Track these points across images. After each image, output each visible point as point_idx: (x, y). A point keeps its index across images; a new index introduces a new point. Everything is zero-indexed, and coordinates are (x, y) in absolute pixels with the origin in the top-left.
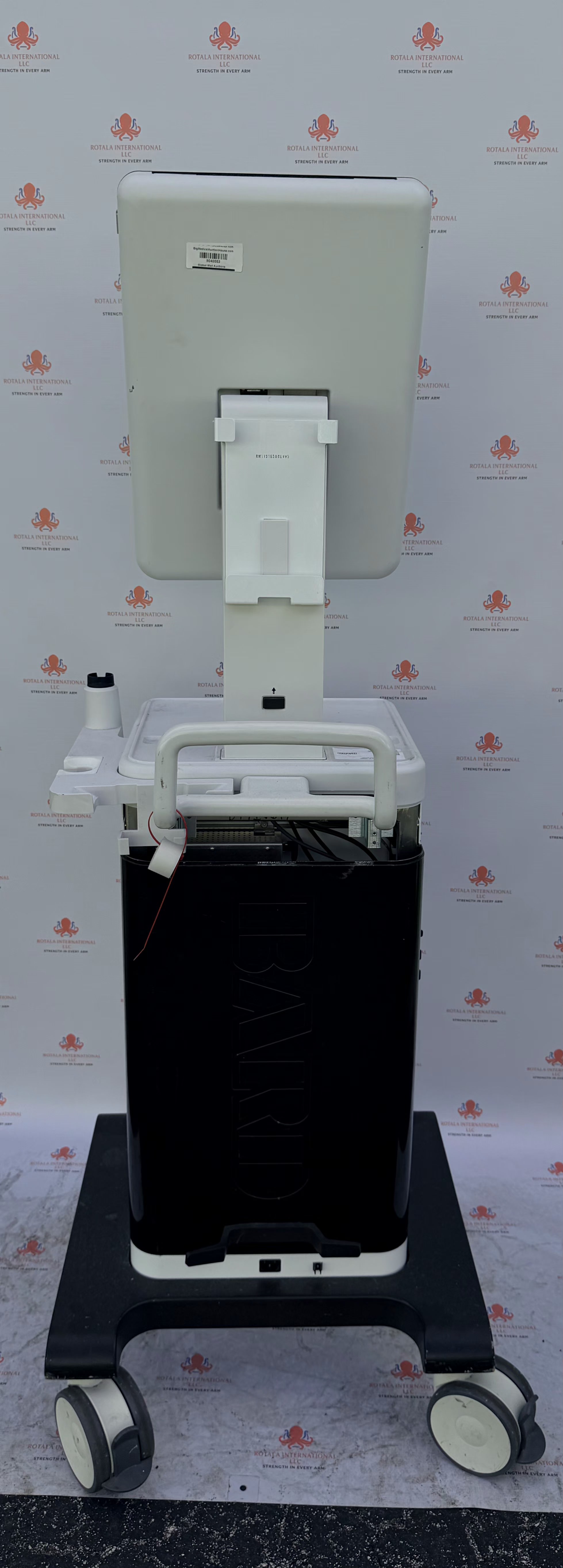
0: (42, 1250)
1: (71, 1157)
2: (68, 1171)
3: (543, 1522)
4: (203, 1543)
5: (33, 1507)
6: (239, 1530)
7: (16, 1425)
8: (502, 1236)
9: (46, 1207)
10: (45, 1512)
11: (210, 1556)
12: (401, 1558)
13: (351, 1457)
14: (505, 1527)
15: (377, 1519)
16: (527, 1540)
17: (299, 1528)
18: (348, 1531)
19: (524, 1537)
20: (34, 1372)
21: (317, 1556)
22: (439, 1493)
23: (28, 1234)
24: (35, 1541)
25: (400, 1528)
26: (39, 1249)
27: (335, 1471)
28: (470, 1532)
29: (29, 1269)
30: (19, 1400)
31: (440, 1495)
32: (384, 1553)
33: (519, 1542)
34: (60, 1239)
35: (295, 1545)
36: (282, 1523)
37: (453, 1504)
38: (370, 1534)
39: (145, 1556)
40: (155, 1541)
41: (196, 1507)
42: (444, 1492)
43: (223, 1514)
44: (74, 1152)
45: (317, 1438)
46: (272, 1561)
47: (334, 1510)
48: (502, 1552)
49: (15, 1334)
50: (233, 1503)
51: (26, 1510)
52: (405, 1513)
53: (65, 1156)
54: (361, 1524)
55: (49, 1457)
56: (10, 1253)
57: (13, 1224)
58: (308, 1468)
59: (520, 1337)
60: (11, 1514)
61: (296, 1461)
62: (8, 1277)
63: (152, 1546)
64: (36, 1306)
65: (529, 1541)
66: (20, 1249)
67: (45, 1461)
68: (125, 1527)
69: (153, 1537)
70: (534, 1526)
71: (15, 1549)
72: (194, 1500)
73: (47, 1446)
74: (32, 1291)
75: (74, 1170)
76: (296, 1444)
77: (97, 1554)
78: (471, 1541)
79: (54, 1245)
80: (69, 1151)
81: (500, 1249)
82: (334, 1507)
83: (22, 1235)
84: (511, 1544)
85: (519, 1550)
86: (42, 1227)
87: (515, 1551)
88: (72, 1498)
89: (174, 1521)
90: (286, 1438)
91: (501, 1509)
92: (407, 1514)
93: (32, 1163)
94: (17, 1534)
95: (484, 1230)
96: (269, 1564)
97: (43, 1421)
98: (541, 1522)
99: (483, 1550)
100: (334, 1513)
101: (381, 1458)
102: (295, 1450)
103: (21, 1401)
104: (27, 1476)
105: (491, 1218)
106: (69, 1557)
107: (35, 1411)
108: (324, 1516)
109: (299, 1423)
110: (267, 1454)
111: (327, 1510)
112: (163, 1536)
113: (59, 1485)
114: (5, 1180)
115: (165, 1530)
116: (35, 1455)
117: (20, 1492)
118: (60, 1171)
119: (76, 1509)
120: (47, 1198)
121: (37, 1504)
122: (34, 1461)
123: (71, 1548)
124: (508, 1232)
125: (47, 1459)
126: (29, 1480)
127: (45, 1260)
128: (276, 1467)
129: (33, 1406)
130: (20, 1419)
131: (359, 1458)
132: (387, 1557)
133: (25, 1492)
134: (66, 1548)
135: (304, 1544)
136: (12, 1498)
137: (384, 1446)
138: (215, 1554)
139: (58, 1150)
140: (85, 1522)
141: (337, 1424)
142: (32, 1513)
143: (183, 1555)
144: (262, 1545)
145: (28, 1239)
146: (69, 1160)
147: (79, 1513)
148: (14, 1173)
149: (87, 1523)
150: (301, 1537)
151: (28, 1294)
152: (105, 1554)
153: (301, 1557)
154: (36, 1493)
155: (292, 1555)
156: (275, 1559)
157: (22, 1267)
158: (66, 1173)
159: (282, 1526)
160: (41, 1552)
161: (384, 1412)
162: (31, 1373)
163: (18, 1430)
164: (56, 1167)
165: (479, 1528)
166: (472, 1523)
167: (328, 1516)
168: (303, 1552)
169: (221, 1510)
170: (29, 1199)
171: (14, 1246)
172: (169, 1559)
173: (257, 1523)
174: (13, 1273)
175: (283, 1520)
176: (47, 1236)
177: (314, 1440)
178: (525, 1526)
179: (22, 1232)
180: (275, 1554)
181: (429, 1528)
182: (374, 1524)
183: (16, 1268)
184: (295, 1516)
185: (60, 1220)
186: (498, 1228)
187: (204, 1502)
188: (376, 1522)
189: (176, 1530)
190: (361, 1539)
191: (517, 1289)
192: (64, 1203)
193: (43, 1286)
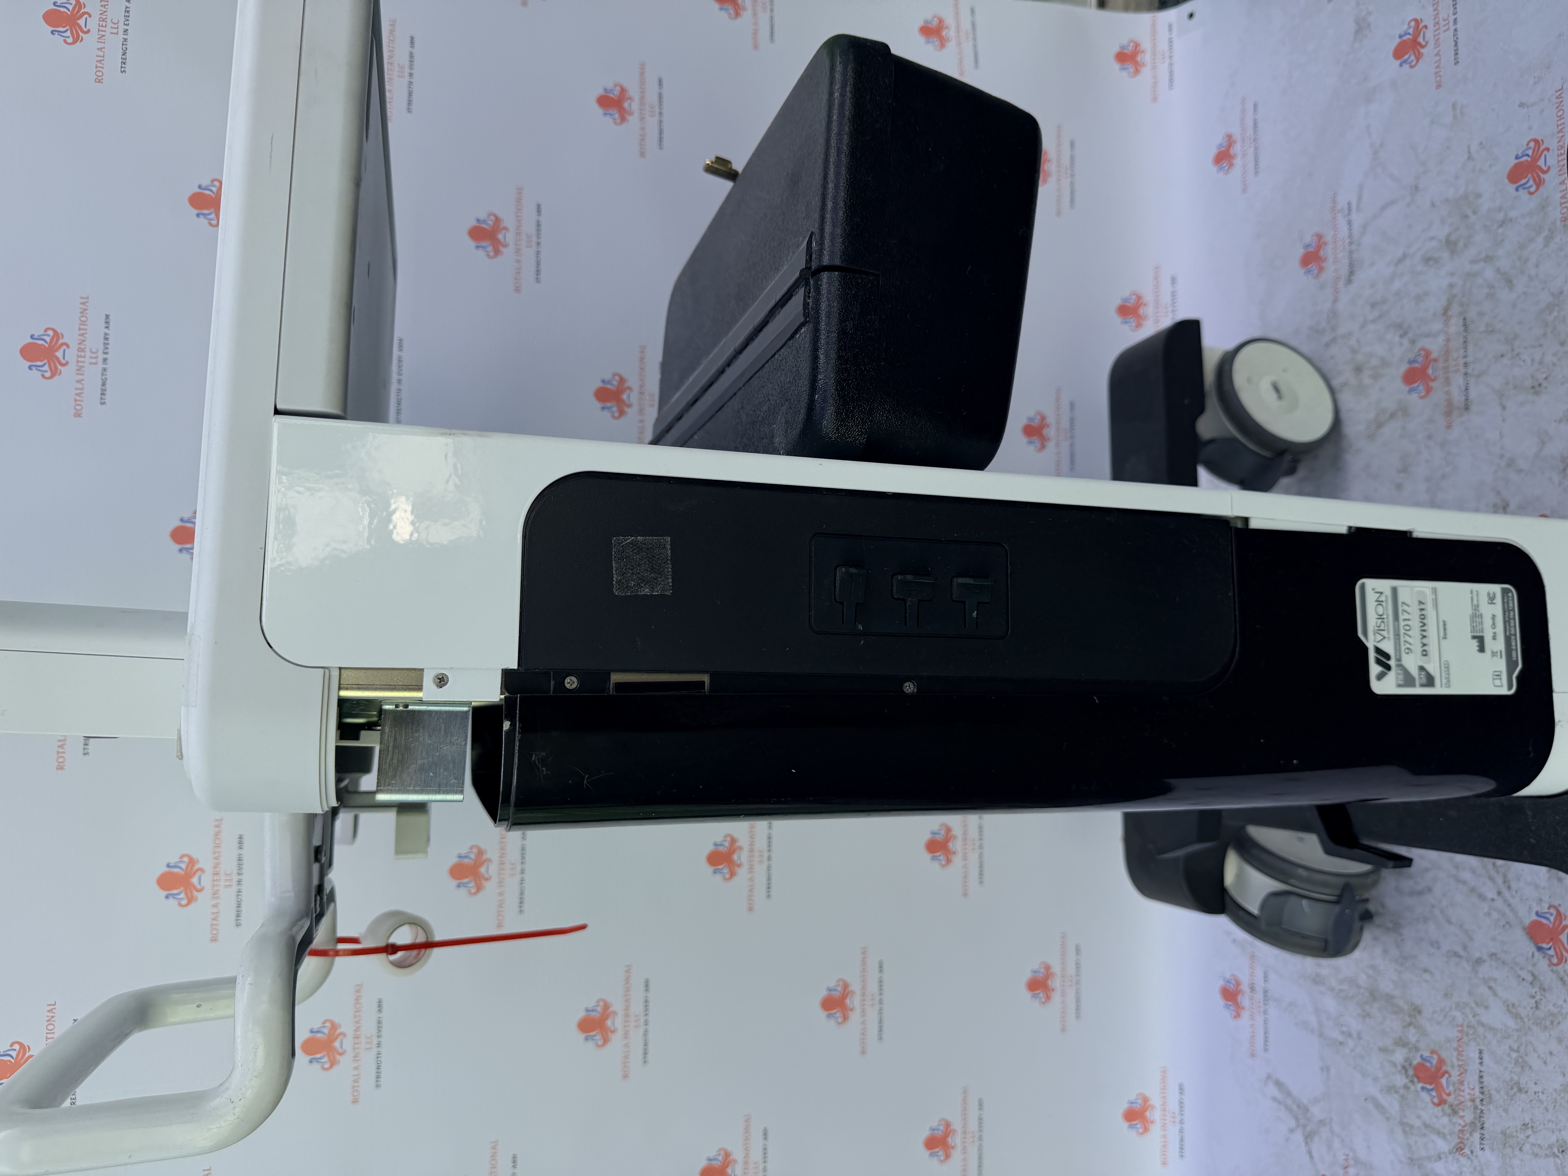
0: (1435, 1057)
1: (1238, 984)
2: (1265, 992)
8: (1358, 209)
9: (1341, 1038)
23: (1400, 1080)
26: (1434, 1062)
29: (1480, 1086)
34: (1408, 1019)
53: (1237, 994)
56: (1445, 1120)
57: (1378, 1106)
62: (1504, 1133)
66: (1436, 1101)
74: (1535, 1088)
79: (1423, 1032)
81: (1383, 208)
83: (1402, 1091)
86: (1383, 1050)
93: (1253, 1056)
105: (1324, 238)
114: (1289, 1109)
118: (1265, 1004)
120: (1321, 1035)
124: (1349, 204)
127: (1460, 1054)
139: (1227, 1007)
145: (1413, 1082)
146: (1245, 987)
148: (1272, 1090)
151: (1542, 1097)
157: (1478, 1102)
158: (1268, 994)
164: (1260, 1012)
170: (1326, 1069)
171: (1428, 1111)
174: (1494, 1121)
176: (1401, 1042)
179: (1398, 1093)
183: (1479, 1115)
185: (1367, 1015)
186: (1342, 222)
191: (1469, 152)
192: (1330, 1004)
193: (1523, 1065)
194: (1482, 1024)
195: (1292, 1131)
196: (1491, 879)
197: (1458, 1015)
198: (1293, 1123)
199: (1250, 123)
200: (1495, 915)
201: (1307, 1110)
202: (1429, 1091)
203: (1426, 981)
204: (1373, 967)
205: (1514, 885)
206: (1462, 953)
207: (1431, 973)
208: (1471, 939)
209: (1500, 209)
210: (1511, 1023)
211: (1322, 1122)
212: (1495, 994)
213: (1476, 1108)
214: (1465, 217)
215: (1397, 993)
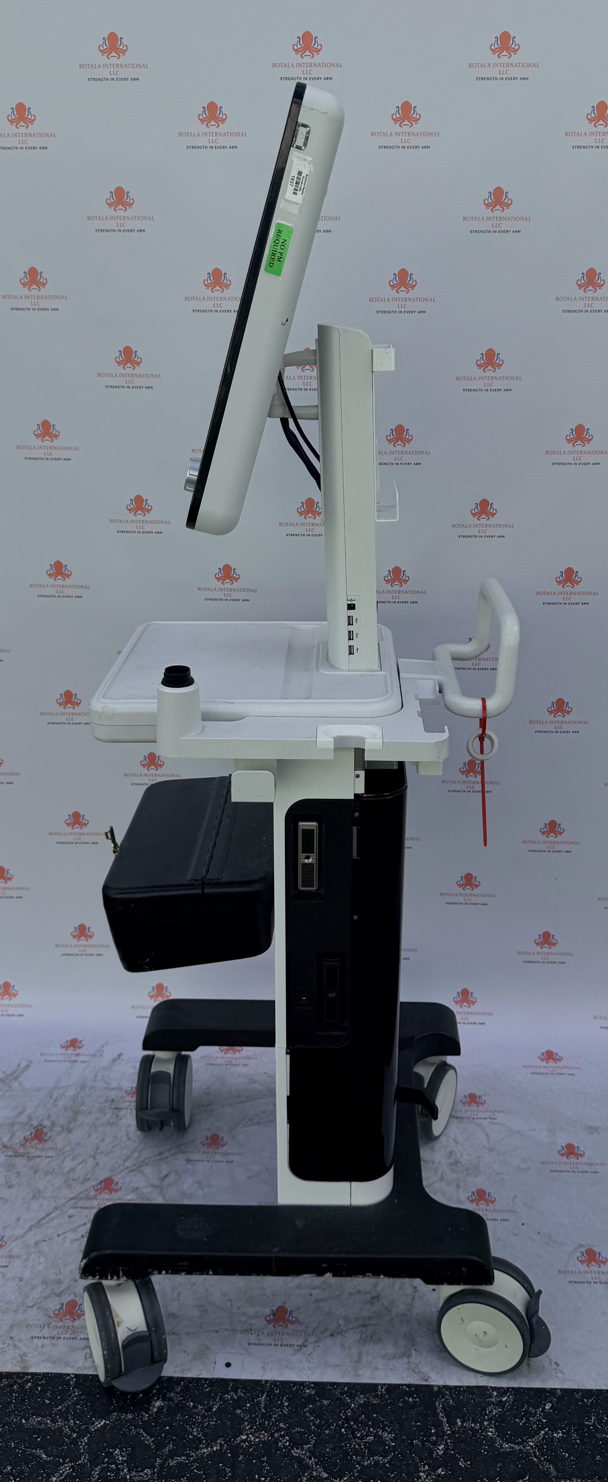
0: (48, 1138)
1: (80, 1048)
2: (76, 1061)
3: (511, 1397)
4: (187, 1417)
5: (28, 1383)
6: (222, 1405)
7: (15, 1305)
8: (491, 1123)
9: (54, 1097)
10: (39, 1388)
11: (193, 1429)
12: (374, 1430)
13: (332, 1335)
14: (474, 1401)
15: (354, 1394)
16: (494, 1413)
17: (279, 1402)
18: (325, 1405)
19: (492, 1410)
20: (35, 1255)
21: (294, 1429)
22: (413, 1368)
23: (35, 1123)
24: (29, 1415)
25: (375, 1402)
26: (45, 1138)
27: (316, 1348)
28: (441, 1406)
29: (35, 1157)
30: (20, 1281)
31: (414, 1371)
32: (358, 1426)
33: (487, 1415)
34: (65, 1127)
35: (274, 1418)
36: (263, 1397)
37: (426, 1380)
38: (345, 1408)
39: (132, 1429)
40: (142, 1415)
41: (182, 1383)
42: (418, 1368)
43: (208, 1390)
44: (82, 1043)
45: (301, 1317)
46: (251, 1434)
47: (313, 1385)
48: (469, 1425)
49: (19, 1219)
50: (217, 1378)
51: (22, 1386)
52: (380, 1387)
53: (74, 1047)
54: (338, 1399)
55: (45, 1336)
56: (17, 1141)
57: (21, 1113)
58: (290, 1345)
59: (501, 1220)
60: (6, 1390)
61: (280, 1339)
62: (14, 1165)
63: (139, 1420)
64: (39, 1192)
65: (496, 1414)
66: (27, 1138)
67: (42, 1340)
68: (114, 1402)
69: (140, 1412)
70: (501, 1400)
71: (9, 1423)
72: (181, 1376)
73: (44, 1325)
74: (37, 1177)
75: (82, 1060)
76: (281, 1323)
77: (86, 1427)
78: (441, 1414)
79: (59, 1134)
80: (78, 1042)
81: (487, 1135)
82: (313, 1383)
83: (29, 1123)
84: (478, 1417)
85: (486, 1423)
86: (49, 1116)
87: (482, 1424)
88: (66, 1374)
89: (161, 1396)
90: (272, 1317)
91: (472, 1385)
92: (382, 1388)
93: (41, 1054)
94: (12, 1409)
95: (473, 1116)
96: (248, 1437)
97: (41, 1302)
98: (509, 1396)
99: (451, 1423)
100: (313, 1388)
101: (361, 1337)
102: (279, 1329)
103: (21, 1283)
104: (24, 1354)
105: (480, 1106)
106: (60, 1430)
107: (35, 1292)
108: (304, 1391)
109: (285, 1303)
110: (253, 1333)
111: (306, 1385)
112: (150, 1410)
113: (54, 1362)
114: (15, 1071)
115: (152, 1405)
116: (33, 1334)
117: (17, 1369)
118: (69, 1061)
119: (69, 1385)
120: (54, 1088)
121: (32, 1381)
122: (31, 1340)
123: (62, 1422)
124: (496, 1119)
125: (44, 1338)
126: (26, 1358)
127: (50, 1148)
128: (261, 1344)
129: (33, 1288)
130: (19, 1300)
131: (340, 1336)
132: (360, 1429)
133: (21, 1369)
134: (57, 1422)
135: (283, 1418)
136: (9, 1375)
137: (364, 1326)
138: (198, 1427)
139: (67, 1042)
140: (76, 1397)
141: (321, 1304)
142: (27, 1389)
143: (168, 1428)
144: (243, 1419)
145: (34, 1128)
146: (78, 1051)
147: (71, 1389)
148: (24, 1064)
149: (78, 1398)
150: (280, 1411)
151: (32, 1180)
152: (93, 1428)
153: (280, 1430)
154: (32, 1370)
155: (271, 1428)
156: (254, 1432)
157: (28, 1155)
158: (74, 1063)
159: (263, 1400)
160: (34, 1426)
161: (366, 1293)
162: (33, 1256)
163: (17, 1310)
164: (64, 1058)
165: (449, 1402)
166: (443, 1397)
167: (307, 1391)
168: (282, 1425)
169: (206, 1386)
170: (37, 1089)
171: (21, 1135)
172: (154, 1431)
173: (240, 1398)
174: (20, 1162)
175: (265, 1395)
176: (53, 1124)
177: (298, 1319)
178: (493, 1400)
179: (29, 1121)
180: (255, 1427)
181: (402, 1402)
182: (350, 1399)
183: (22, 1155)
184: (276, 1392)
185: (66, 1110)
186: (487, 1115)
187: (191, 1378)
188: (352, 1397)
189: (163, 1404)
190: (337, 1412)
191: (501, 1174)
192: (71, 1093)
193: (47, 1173)
194: (65, 1158)
195: (4, 1072)
196: (134, 1165)
197: (68, 1148)
198: (8, 1073)
199: (565, 1071)
200: (117, 1166)
201: (16, 1080)
203: (84, 1135)
204: (90, 1113)
205: (131, 1174)
206: (99, 1151)
207: (88, 1138)
208: (106, 1155)
209: (465, 1185)
210: (66, 1170)
211: (10, 1087)
212: (79, 1164)
214: (467, 1171)
215: (78, 1123)
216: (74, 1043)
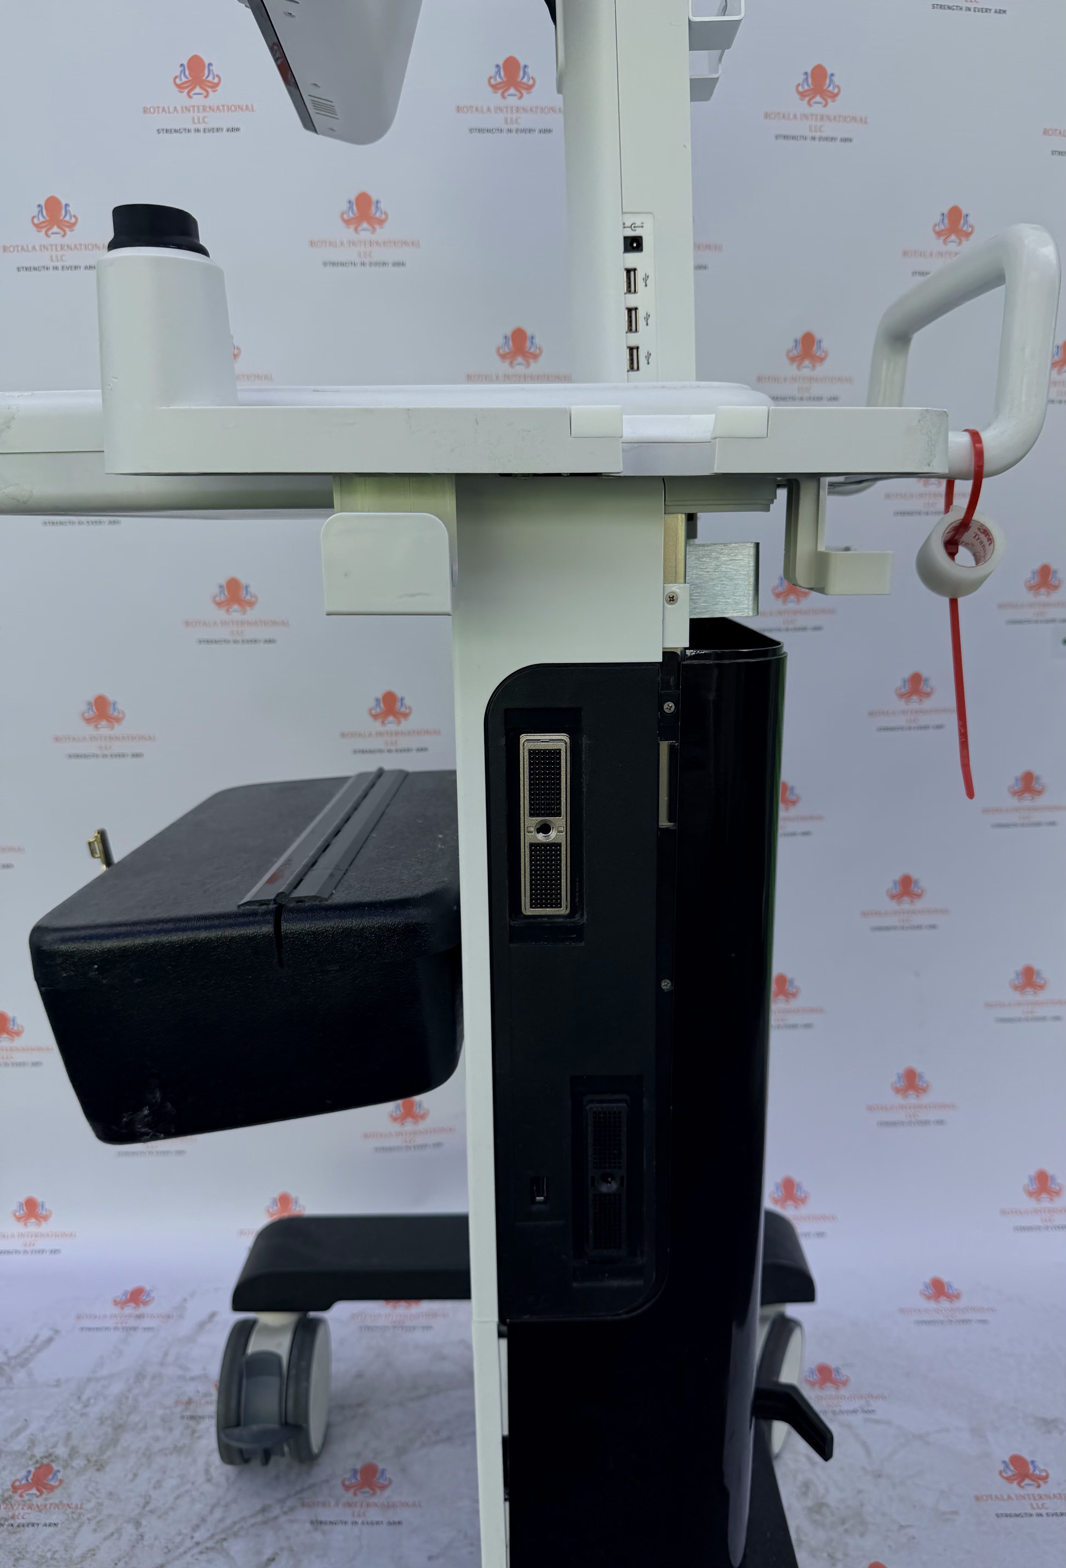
0: (56, 1483)
1: (145, 1303)
2: (135, 1329)
8: (866, 1420)
9: (84, 1398)
23: (39, 1451)
26: (52, 1483)
29: (24, 1524)
34: (93, 1459)
53: (135, 1303)
57: (18, 1432)
66: (17, 1484)
75: (147, 1326)
79: (80, 1472)
80: (145, 1294)
81: (865, 1445)
83: (29, 1453)
86: (69, 1436)
93: (78, 1317)
95: (832, 1409)
105: (841, 1387)
114: (25, 1350)
118: (123, 1328)
120: (89, 1380)
124: (873, 1411)
127: (57, 1506)
139: (125, 1293)
145: (36, 1463)
146: (142, 1310)
148: (45, 1334)
157: (10, 1521)
158: (132, 1331)
164: (117, 1323)
170: (58, 1383)
171: (8, 1477)
176: (73, 1453)
179: (29, 1448)
185: (102, 1422)
186: (856, 1404)
191: (906, 1526)
192: (116, 1388)
194: (80, 1526)
195: (6, 1353)
196: (212, 1536)
197: (91, 1505)
198: (12, 1353)
199: (967, 1316)
200: (178, 1539)
201: (22, 1366)
202: (27, 1478)
203: (126, 1476)
204: (145, 1427)
205: (204, 1557)
206: (148, 1508)
207: (132, 1481)
208: (159, 1517)
209: (846, 1555)
210: (78, 1553)
211: (10, 1380)
212: (105, 1539)
213: (6, 1520)
214: (843, 1521)
215: (119, 1449)
216: (137, 1297)
